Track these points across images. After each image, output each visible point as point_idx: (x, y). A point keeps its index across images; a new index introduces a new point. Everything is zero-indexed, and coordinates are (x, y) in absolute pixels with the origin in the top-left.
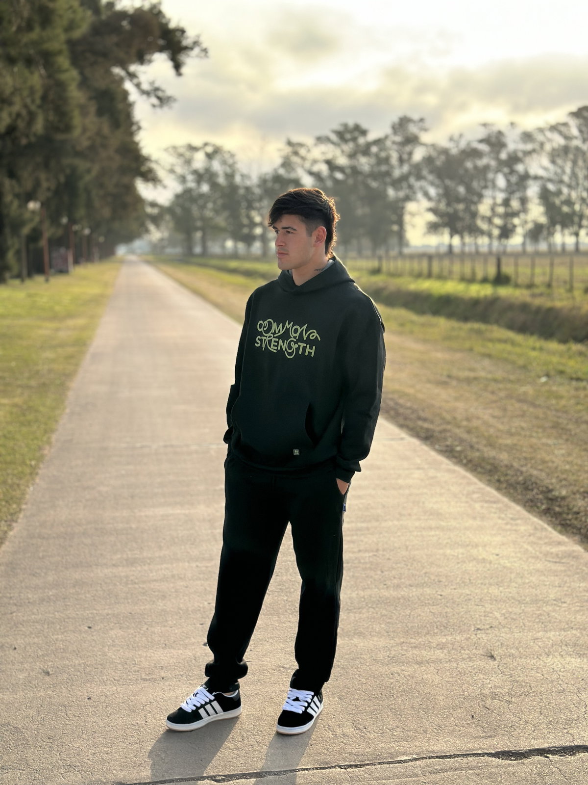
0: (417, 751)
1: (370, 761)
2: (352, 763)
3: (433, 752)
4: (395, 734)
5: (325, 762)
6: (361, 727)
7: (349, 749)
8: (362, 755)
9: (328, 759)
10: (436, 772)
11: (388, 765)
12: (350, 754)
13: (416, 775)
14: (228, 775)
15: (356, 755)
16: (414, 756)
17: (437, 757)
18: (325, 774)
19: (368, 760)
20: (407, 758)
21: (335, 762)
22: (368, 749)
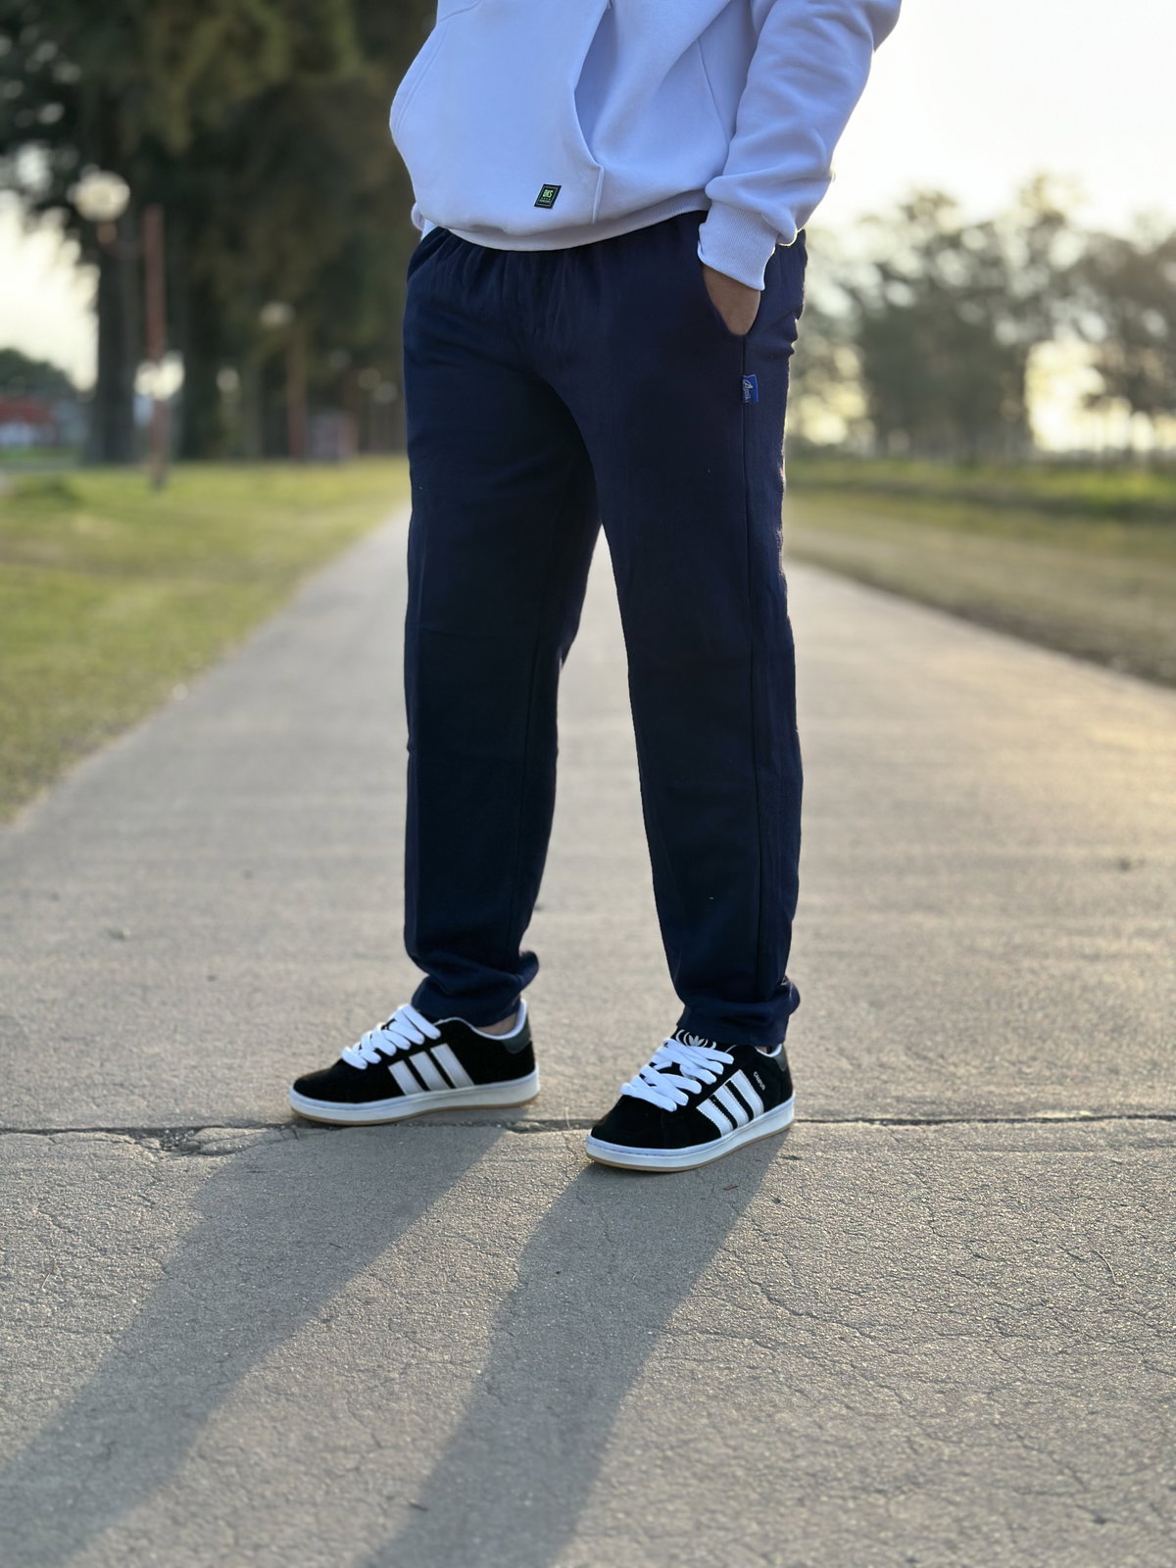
0: (1094, 1102)
1: (956, 1114)
2: (904, 1117)
3: (1140, 1106)
4: (1028, 1070)
5: (828, 1111)
6: (931, 1055)
7: (895, 1090)
8: (933, 1103)
9: (836, 1106)
10: (1152, 1144)
11: (1008, 1125)
12: (898, 1099)
13: (1092, 1147)
14: (551, 1121)
15: (915, 1103)
16: (1084, 1113)
17: (1152, 1117)
18: (826, 1130)
19: (950, 1113)
20: (1064, 1115)
21: (855, 1113)
22: (949, 1094)
